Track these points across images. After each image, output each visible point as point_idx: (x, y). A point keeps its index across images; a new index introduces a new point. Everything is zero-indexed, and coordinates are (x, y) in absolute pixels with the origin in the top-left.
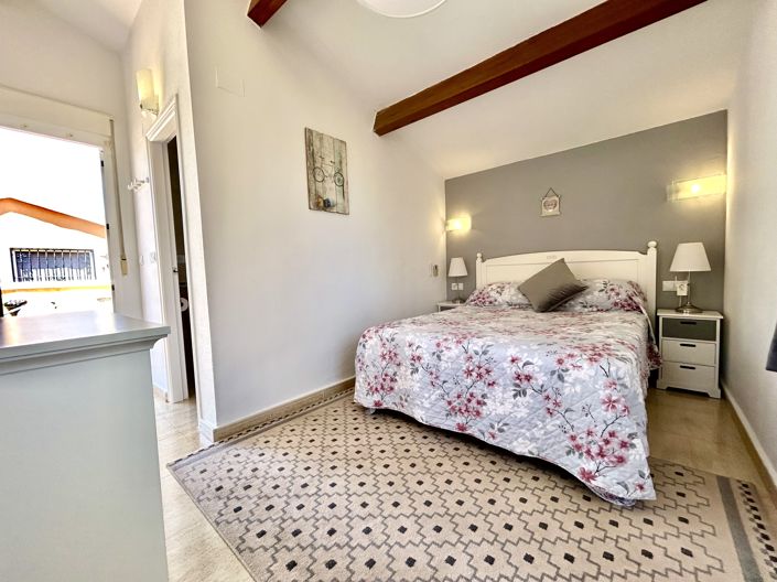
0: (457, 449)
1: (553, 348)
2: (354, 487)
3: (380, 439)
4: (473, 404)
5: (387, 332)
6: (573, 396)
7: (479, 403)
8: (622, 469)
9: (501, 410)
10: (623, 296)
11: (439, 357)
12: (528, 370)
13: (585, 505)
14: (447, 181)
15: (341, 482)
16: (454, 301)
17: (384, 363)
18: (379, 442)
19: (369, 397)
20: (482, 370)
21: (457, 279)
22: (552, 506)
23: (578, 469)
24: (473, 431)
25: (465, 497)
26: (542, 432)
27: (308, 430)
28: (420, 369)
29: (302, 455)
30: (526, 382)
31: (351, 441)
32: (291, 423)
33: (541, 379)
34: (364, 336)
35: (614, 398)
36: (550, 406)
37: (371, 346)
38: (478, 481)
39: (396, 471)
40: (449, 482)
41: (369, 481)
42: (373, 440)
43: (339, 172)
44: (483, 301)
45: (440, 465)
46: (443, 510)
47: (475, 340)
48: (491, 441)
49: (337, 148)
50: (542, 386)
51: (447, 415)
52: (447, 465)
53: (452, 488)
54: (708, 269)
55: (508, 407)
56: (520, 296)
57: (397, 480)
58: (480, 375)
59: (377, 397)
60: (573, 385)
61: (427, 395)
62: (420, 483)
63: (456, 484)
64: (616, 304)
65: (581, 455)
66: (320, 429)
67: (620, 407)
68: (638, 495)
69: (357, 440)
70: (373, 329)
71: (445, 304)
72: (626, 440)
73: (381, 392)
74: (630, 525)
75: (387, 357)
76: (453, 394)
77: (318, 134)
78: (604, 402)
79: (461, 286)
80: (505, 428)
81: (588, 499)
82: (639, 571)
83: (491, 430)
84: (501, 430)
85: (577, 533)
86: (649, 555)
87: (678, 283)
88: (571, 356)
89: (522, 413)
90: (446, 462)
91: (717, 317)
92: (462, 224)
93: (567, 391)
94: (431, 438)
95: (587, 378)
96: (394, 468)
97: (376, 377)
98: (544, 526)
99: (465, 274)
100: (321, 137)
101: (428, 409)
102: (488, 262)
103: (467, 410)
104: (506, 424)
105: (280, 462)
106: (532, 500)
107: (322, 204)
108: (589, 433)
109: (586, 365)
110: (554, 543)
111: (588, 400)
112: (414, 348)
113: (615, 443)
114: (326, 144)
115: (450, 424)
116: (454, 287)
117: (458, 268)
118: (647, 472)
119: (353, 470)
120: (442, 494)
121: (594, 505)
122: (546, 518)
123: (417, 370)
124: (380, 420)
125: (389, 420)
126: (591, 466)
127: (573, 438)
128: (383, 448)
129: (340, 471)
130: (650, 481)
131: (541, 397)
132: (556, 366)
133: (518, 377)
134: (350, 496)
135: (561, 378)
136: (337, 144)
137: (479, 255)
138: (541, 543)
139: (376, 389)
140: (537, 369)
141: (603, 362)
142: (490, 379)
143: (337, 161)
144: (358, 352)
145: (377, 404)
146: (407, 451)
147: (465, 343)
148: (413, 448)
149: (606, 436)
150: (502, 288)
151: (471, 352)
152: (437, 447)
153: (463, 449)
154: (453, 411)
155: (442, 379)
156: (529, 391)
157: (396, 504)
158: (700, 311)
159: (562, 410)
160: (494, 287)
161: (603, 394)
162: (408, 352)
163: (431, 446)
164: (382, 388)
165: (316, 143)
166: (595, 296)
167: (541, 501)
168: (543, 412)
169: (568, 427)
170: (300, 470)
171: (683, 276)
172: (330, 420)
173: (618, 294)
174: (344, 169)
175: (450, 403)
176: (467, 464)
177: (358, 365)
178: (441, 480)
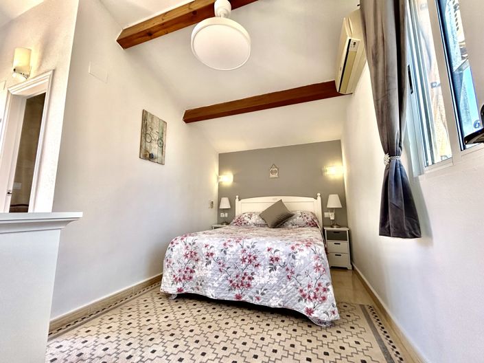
0: (235, 312)
1: (288, 242)
2: (170, 349)
3: (183, 314)
4: (246, 280)
5: (189, 239)
6: (300, 266)
7: (249, 278)
8: (325, 304)
9: (263, 281)
10: (310, 219)
11: (225, 252)
12: (277, 255)
13: (309, 330)
14: (220, 154)
15: (159, 349)
16: (222, 224)
17: (187, 260)
18: (183, 316)
19: (173, 286)
20: (252, 258)
21: (225, 211)
22: (294, 334)
23: (305, 309)
24: (246, 298)
25: (246, 339)
26: (285, 291)
27: (125, 317)
28: (212, 261)
29: (123, 335)
30: (276, 262)
31: (162, 319)
32: (109, 314)
33: (284, 259)
34: (172, 243)
35: (319, 265)
36: (289, 274)
37: (178, 249)
38: (252, 329)
39: (199, 332)
40: (235, 333)
41: (181, 343)
42: (179, 315)
43: (161, 139)
44: (241, 223)
45: (227, 323)
46: (236, 350)
47: (247, 240)
48: (257, 303)
49: (161, 124)
50: (284, 263)
51: (229, 290)
52: (232, 323)
53: (237, 336)
54: (341, 207)
55: (267, 278)
56: (261, 220)
57: (200, 338)
58: (250, 261)
59: (179, 285)
60: (300, 260)
61: (216, 279)
62: (217, 337)
63: (240, 333)
64: (307, 223)
65: (306, 300)
66: (135, 315)
67: (322, 269)
68: (332, 317)
69: (166, 317)
70: (179, 238)
71: (217, 226)
72: (325, 287)
73: (183, 281)
74: (332, 335)
75: (189, 256)
76: (234, 275)
77: (151, 114)
78: (315, 268)
79: (226, 215)
80: (265, 292)
81: (310, 326)
82: (341, 357)
83: (257, 295)
84: (263, 294)
85: (309, 346)
86: (342, 348)
87: (330, 214)
88: (298, 245)
89: (275, 280)
90: (230, 321)
91: (346, 229)
92: (228, 179)
93: (297, 264)
94: (218, 308)
95: (306, 256)
96: (197, 331)
97: (180, 271)
98: (293, 346)
99: (229, 207)
100: (152, 117)
101: (217, 288)
102: (242, 201)
103: (242, 285)
104: (265, 290)
105: (103, 344)
106: (283, 333)
107: (148, 156)
108: (309, 286)
109: (305, 248)
110: (300, 354)
111: (307, 268)
112: (209, 248)
113: (321, 290)
114: (155, 121)
115: (231, 296)
116: (222, 215)
117: (225, 204)
118: (335, 304)
119: (167, 338)
120: (232, 341)
121: (314, 329)
122: (293, 341)
123: (210, 262)
124: (181, 302)
125: (187, 301)
126: (310, 305)
127: (301, 291)
128: (186, 319)
129: (158, 341)
130: (336, 309)
131: (284, 270)
132: (291, 251)
133: (272, 260)
134: (168, 356)
135: (294, 257)
136: (161, 123)
137: (237, 197)
138: (294, 356)
139: (180, 279)
140: (281, 253)
141: (313, 247)
142: (256, 262)
143: (161, 132)
144: (167, 254)
145: (180, 290)
146: (204, 318)
147: (241, 242)
148: (208, 316)
149: (317, 286)
150: (251, 215)
151: (245, 247)
152: (223, 313)
153: (239, 312)
154: (234, 286)
155: (227, 266)
156: (278, 267)
157: (203, 354)
158: (340, 227)
159: (295, 275)
160: (246, 214)
161: (314, 264)
162: (205, 251)
163: (219, 313)
164: (184, 278)
165: (149, 120)
166: (297, 219)
167: (289, 332)
168: (285, 278)
169: (298, 285)
170: (123, 346)
171: (332, 210)
172: (142, 307)
173: (308, 218)
174: (164, 137)
175: (231, 282)
176: (243, 320)
177: (166, 264)
178: (230, 333)
